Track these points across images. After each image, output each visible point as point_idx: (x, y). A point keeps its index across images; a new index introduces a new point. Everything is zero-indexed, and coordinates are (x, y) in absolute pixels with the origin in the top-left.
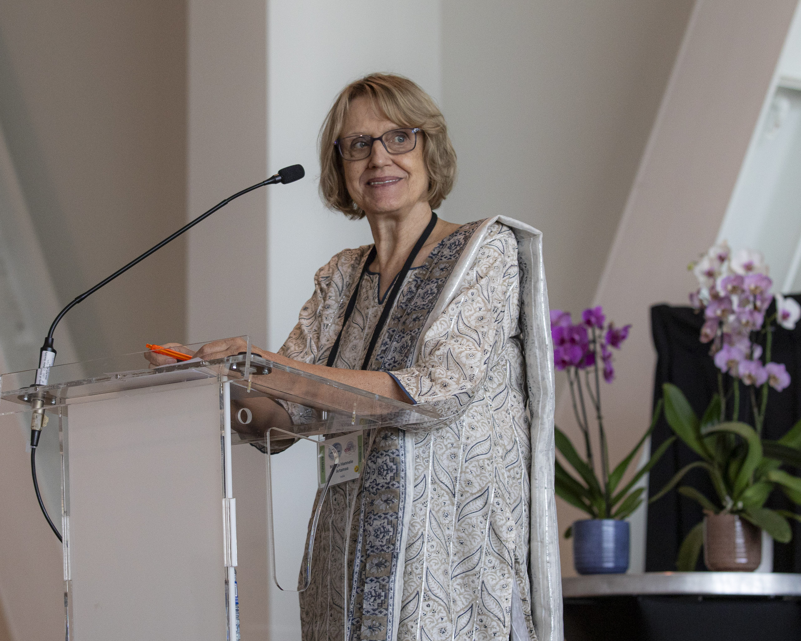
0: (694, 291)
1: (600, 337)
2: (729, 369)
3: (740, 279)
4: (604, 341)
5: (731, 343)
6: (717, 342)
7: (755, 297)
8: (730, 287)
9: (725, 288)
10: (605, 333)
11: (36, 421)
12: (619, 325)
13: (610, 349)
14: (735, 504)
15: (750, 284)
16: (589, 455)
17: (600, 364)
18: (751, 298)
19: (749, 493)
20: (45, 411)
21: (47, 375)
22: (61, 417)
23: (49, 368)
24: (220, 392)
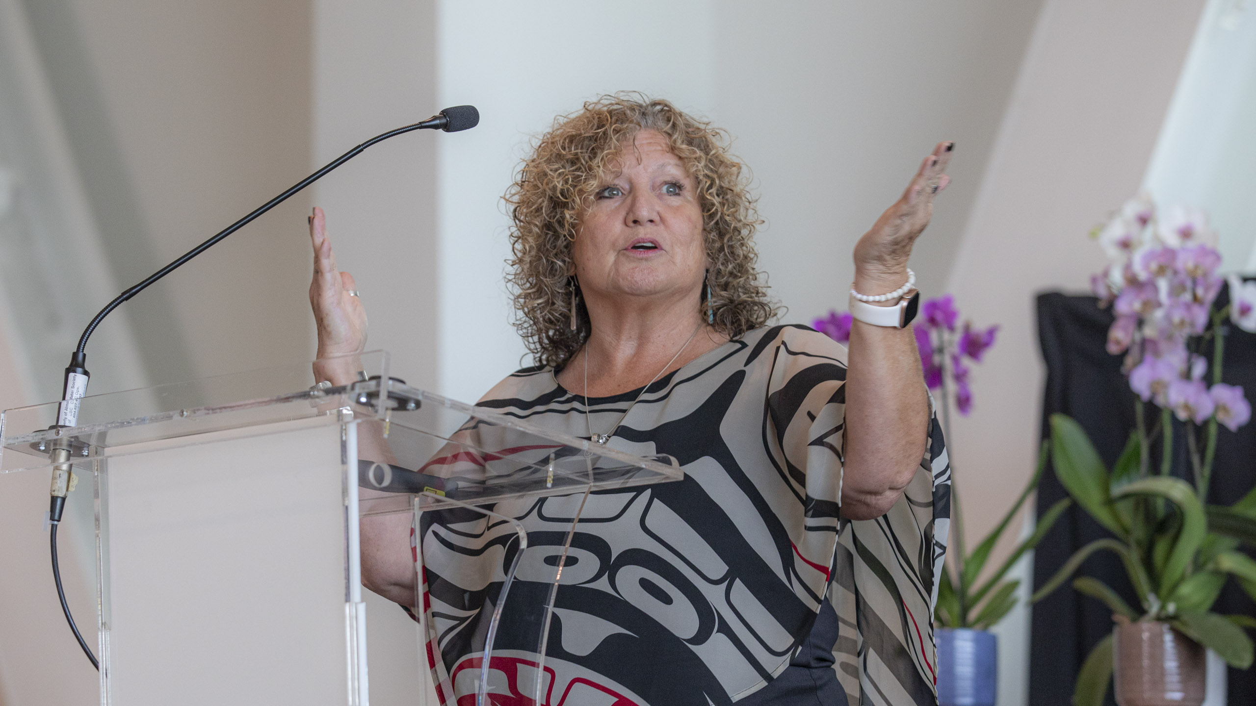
0: (1098, 270)
1: (951, 342)
2: (1154, 394)
3: (1170, 254)
4: (955, 349)
5: (1157, 353)
6: (1135, 352)
7: (1195, 282)
8: (1154, 266)
9: (1146, 267)
10: (957, 337)
11: (58, 482)
12: (980, 326)
13: (966, 362)
14: (1163, 607)
15: (1185, 262)
18: (1189, 284)
19: (1186, 589)
20: (73, 467)
21: (75, 412)
22: (97, 475)
23: (78, 400)
24: (342, 437)
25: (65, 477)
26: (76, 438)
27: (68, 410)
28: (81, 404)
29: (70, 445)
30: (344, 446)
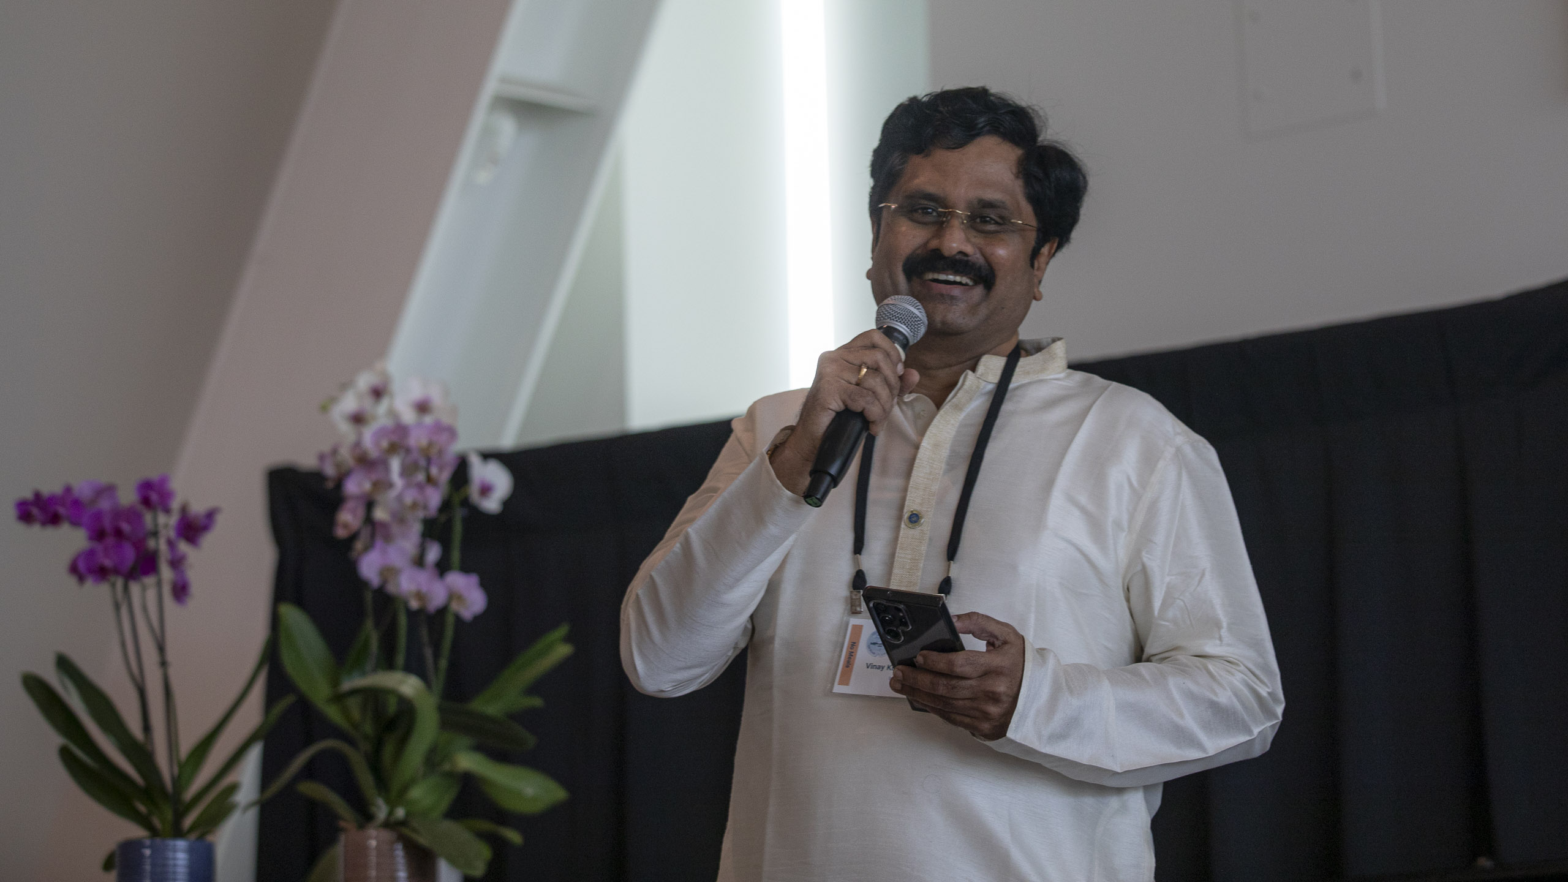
0: (326, 448)
1: (166, 526)
2: (384, 582)
3: (401, 430)
4: (172, 534)
5: (388, 538)
6: (365, 534)
7: (429, 460)
8: (385, 444)
9: (377, 444)
10: (173, 520)
12: (198, 508)
13: (183, 547)
14: (391, 813)
16: (147, 728)
17: (166, 573)
18: (423, 462)
19: (417, 793)
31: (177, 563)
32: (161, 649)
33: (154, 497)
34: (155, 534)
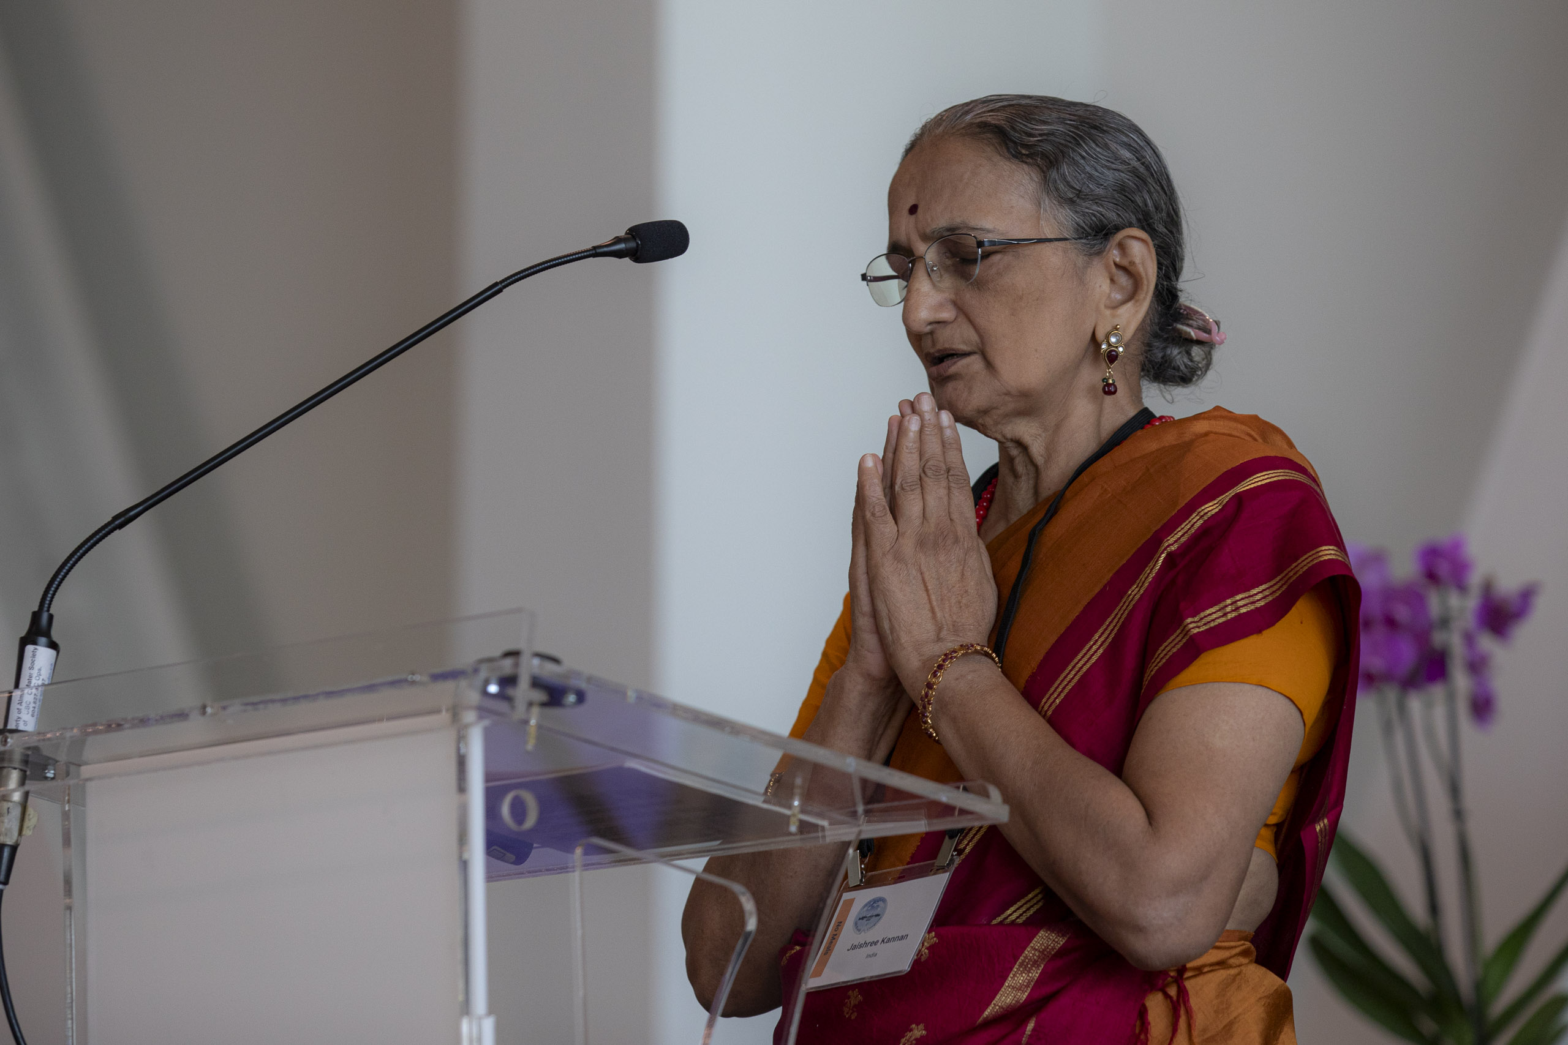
1: (1461, 611)
4: (1470, 623)
10: (1472, 602)
11: (6, 821)
13: (1487, 643)
16: (1434, 908)
17: (1461, 680)
20: (30, 798)
21: (34, 707)
22: (69, 810)
23: (40, 689)
24: (458, 749)
25: (16, 812)
26: (36, 749)
27: (24, 704)
28: (44, 694)
29: (26, 761)
30: (462, 763)
31: (1477, 666)
32: (1455, 790)
33: (1443, 568)
34: (1445, 622)
